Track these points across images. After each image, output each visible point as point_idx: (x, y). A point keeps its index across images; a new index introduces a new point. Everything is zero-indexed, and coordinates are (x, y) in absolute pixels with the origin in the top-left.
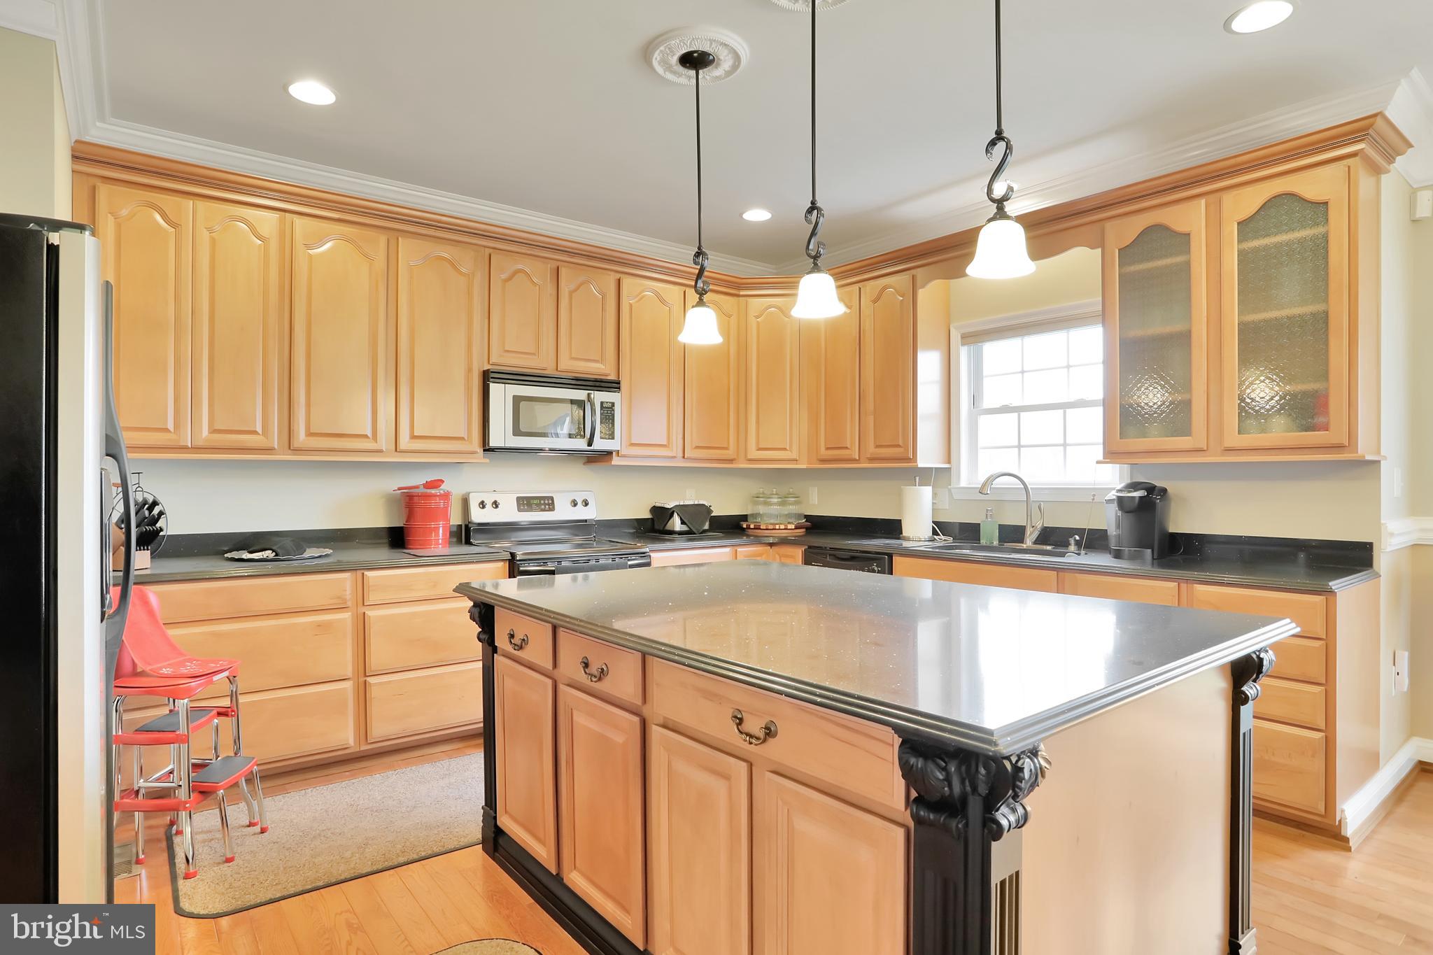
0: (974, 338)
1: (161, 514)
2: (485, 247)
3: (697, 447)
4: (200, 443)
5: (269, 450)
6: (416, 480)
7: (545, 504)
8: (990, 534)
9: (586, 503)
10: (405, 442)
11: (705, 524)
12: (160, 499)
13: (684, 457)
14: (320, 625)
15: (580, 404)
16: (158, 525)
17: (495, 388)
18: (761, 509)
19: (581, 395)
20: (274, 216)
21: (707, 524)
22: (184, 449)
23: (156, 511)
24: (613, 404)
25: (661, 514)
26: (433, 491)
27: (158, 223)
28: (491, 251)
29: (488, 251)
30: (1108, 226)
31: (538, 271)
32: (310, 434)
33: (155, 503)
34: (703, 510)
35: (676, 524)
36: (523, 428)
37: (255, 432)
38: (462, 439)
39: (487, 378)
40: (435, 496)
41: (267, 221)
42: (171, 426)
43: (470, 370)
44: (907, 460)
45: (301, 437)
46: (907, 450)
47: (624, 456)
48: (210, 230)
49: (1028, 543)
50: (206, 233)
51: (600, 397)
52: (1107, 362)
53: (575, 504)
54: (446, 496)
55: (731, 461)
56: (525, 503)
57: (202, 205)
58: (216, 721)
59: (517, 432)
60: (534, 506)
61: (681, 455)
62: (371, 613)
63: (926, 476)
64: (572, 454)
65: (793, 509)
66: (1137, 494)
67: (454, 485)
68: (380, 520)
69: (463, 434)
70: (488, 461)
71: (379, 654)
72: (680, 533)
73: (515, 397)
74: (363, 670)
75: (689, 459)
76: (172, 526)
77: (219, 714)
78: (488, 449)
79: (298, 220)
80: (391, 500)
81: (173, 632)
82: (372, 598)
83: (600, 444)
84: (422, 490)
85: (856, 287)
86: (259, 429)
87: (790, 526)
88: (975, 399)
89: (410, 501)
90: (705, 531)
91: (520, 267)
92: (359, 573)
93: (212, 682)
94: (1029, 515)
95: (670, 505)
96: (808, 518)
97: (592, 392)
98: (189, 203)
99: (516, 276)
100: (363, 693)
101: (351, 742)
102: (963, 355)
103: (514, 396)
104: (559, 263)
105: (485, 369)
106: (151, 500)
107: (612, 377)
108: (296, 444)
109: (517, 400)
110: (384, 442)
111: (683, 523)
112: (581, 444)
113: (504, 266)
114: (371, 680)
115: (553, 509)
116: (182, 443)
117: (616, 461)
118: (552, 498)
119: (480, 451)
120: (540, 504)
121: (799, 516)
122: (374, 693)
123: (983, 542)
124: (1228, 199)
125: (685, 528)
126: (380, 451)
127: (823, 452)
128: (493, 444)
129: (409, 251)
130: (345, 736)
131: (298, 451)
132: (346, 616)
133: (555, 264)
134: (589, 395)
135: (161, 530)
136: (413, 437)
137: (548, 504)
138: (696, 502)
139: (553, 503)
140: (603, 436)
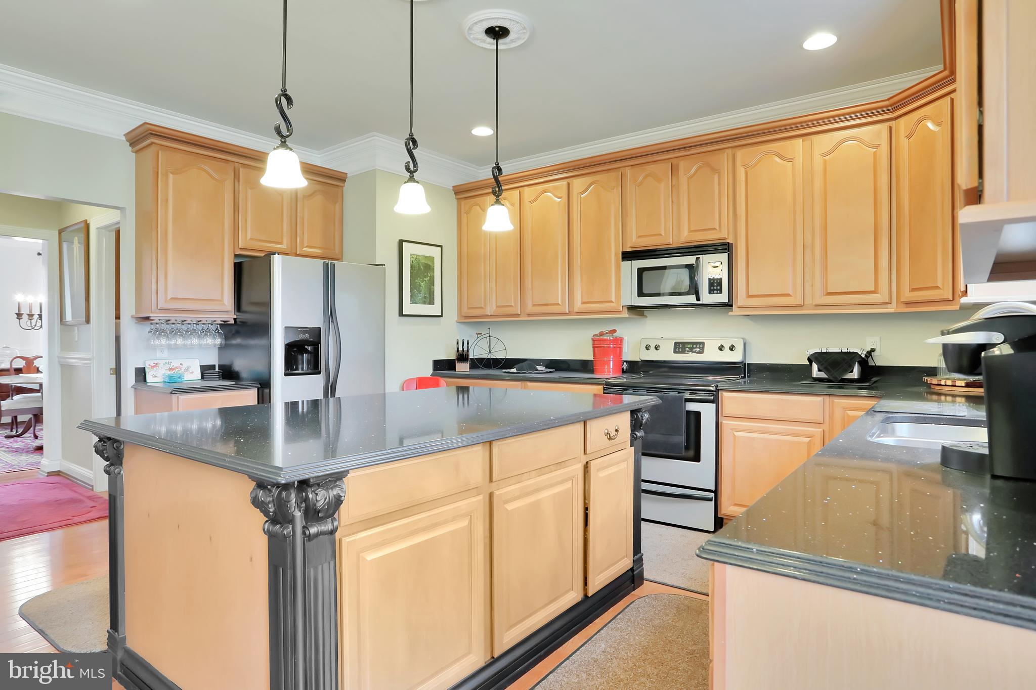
5: (518, 315)
7: (697, 347)
9: (732, 349)
10: (578, 306)
15: (690, 267)
17: (625, 265)
19: (691, 260)
27: (479, 212)
34: (848, 359)
36: (645, 291)
37: (512, 306)
38: (611, 302)
47: (740, 307)
51: (706, 260)
53: (721, 348)
56: (680, 347)
59: (641, 294)
61: (809, 302)
72: (820, 380)
73: (639, 269)
79: (526, 189)
83: (707, 298)
86: (513, 304)
87: (961, 383)
89: (593, 343)
91: (649, 174)
97: (700, 256)
105: (624, 251)
107: (729, 240)
108: (527, 311)
109: (641, 271)
112: (691, 299)
115: (704, 351)
117: (735, 312)
118: (703, 343)
119: (624, 310)
120: (693, 348)
125: (823, 375)
126: (566, 313)
134: (697, 259)
136: (583, 303)
137: (699, 347)
138: (845, 350)
139: (703, 348)
140: (711, 291)
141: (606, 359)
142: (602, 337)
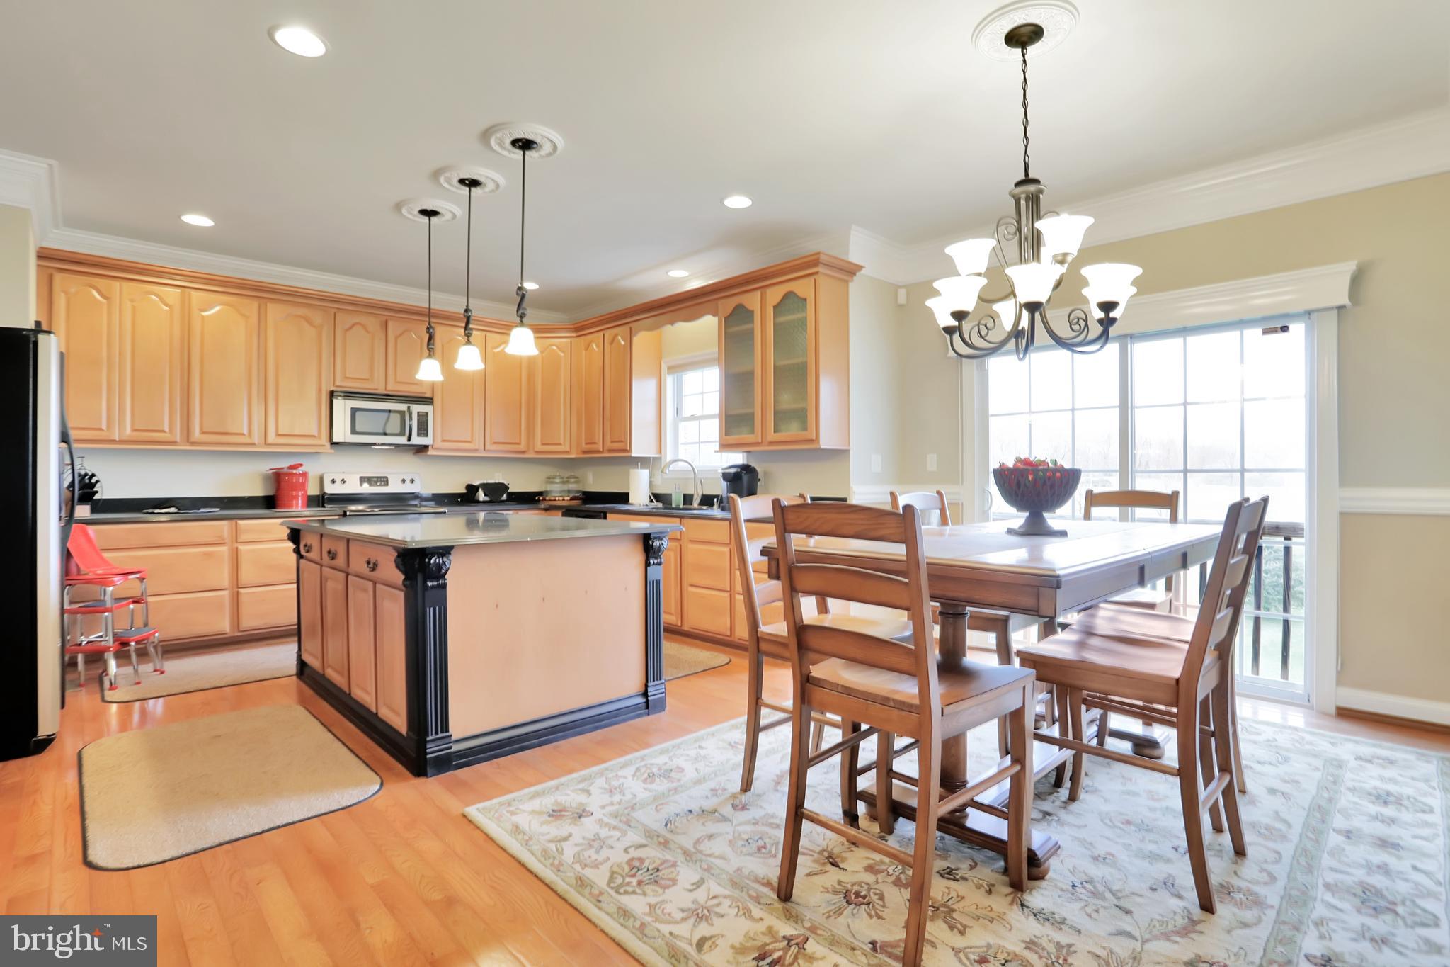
0: (676, 369)
1: (97, 482)
2: (331, 307)
3: (495, 443)
4: (124, 438)
5: (174, 443)
6: (283, 464)
7: (381, 481)
8: (677, 500)
9: (412, 481)
10: (271, 438)
11: (503, 495)
12: (96, 473)
13: (484, 449)
14: (206, 554)
15: (402, 413)
16: (95, 489)
17: (338, 403)
18: (549, 487)
19: (402, 407)
20: (178, 290)
21: (505, 496)
22: (113, 441)
23: (93, 480)
24: (427, 413)
25: (472, 489)
26: (294, 471)
27: (96, 298)
28: (336, 310)
29: (334, 310)
30: (720, 302)
31: (372, 323)
32: (203, 432)
33: (93, 475)
34: (502, 488)
35: (481, 496)
36: (358, 428)
37: (163, 431)
38: (314, 436)
39: (332, 395)
40: (296, 474)
41: (172, 294)
42: (104, 427)
43: (320, 390)
44: (626, 451)
45: (196, 434)
46: (626, 444)
47: (436, 449)
48: (132, 301)
49: (695, 504)
50: (129, 304)
51: (416, 408)
52: (720, 391)
54: (305, 474)
55: (523, 452)
56: (367, 480)
57: (125, 284)
58: (132, 606)
59: (354, 432)
60: (373, 483)
61: (482, 448)
62: (242, 548)
63: (643, 462)
64: (398, 446)
65: (572, 486)
66: (733, 470)
67: (312, 468)
68: (258, 490)
69: (315, 432)
70: (333, 451)
71: (247, 575)
72: (484, 502)
74: (237, 585)
75: (488, 451)
76: (106, 491)
77: (134, 602)
78: (333, 444)
79: (194, 293)
80: (266, 478)
81: (107, 555)
82: (243, 538)
83: (416, 440)
84: (286, 470)
85: (601, 334)
86: (166, 429)
87: (566, 499)
88: (678, 411)
89: (278, 477)
90: (503, 501)
91: (357, 321)
92: (234, 522)
93: (128, 579)
94: (696, 487)
95: (476, 483)
96: (584, 493)
97: (412, 405)
98: (117, 284)
99: (355, 328)
100: (236, 600)
101: (227, 629)
102: (669, 381)
103: (352, 408)
104: (388, 318)
105: (331, 389)
106: (90, 474)
107: (428, 395)
108: (192, 439)
109: (354, 411)
110: (257, 438)
111: (485, 495)
112: (402, 440)
113: (345, 320)
114: (242, 591)
115: (387, 485)
116: (112, 438)
117: (430, 452)
118: (386, 477)
119: (328, 445)
120: (377, 481)
121: (578, 491)
122: (243, 599)
123: (673, 506)
124: (769, 291)
125: (487, 499)
126: (254, 444)
127: (584, 447)
128: (335, 440)
129: (275, 312)
130: (224, 626)
131: (193, 443)
132: (224, 549)
133: (384, 319)
134: (409, 407)
135: (97, 492)
136: (278, 435)
137: (384, 481)
138: (497, 482)
139: (387, 481)
140: (419, 435)
141: (294, 493)
142: (290, 471)
